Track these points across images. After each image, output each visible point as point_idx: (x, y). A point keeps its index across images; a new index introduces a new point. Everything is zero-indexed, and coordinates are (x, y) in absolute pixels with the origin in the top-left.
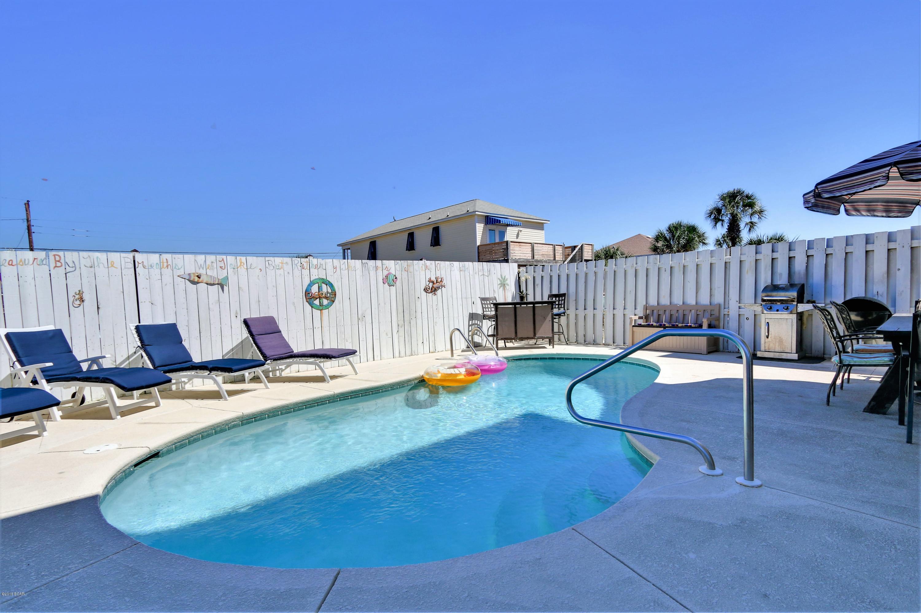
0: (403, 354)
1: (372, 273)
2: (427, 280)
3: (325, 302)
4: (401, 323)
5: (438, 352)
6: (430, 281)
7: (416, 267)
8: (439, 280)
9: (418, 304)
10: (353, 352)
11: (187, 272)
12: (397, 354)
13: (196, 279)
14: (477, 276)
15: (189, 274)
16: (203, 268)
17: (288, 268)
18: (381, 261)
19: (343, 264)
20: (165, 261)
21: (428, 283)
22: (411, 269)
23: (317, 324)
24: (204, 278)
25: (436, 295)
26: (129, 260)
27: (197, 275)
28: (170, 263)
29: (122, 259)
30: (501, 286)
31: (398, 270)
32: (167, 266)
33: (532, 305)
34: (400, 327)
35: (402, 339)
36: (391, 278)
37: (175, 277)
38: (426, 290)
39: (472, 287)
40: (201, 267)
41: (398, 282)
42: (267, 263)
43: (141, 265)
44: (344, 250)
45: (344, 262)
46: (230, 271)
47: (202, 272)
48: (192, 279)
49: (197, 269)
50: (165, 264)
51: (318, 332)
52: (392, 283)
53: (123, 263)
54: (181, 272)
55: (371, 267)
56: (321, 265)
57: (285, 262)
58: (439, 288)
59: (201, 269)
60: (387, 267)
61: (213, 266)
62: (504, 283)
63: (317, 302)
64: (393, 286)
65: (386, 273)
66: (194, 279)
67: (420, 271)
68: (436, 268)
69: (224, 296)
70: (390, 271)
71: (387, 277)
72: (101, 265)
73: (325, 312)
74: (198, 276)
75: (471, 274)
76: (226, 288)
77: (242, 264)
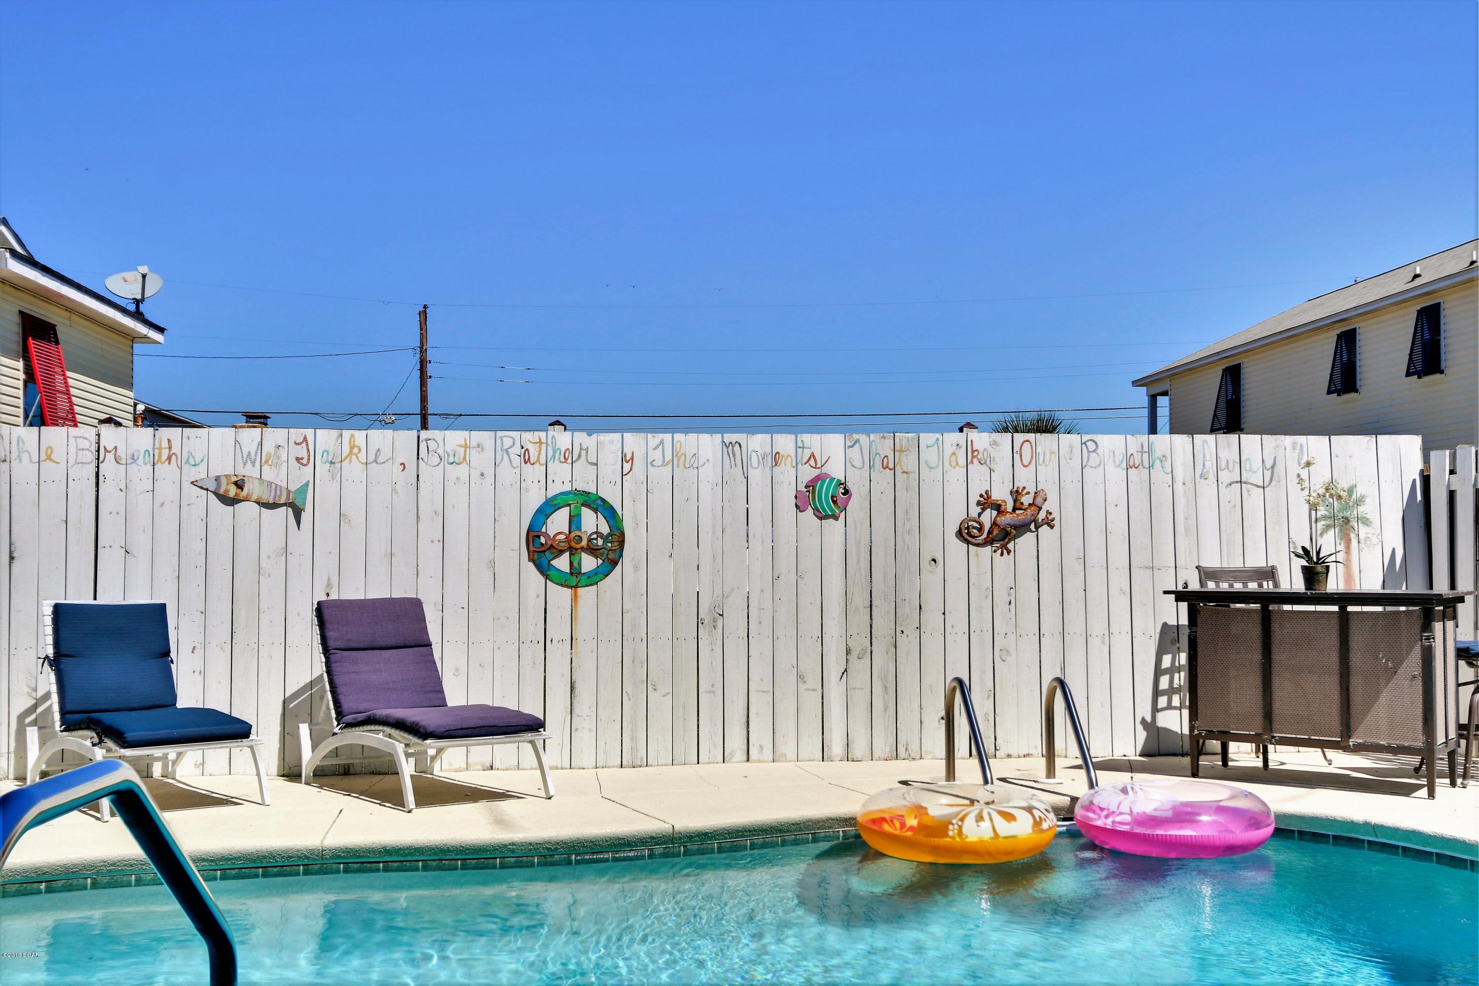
0: (860, 748)
1: (758, 476)
2: (974, 498)
3: (589, 563)
4: (860, 642)
5: (1009, 756)
6: (986, 502)
7: (929, 455)
8: (1026, 500)
9: (933, 578)
10: (534, 725)
11: (213, 473)
12: (837, 747)
13: (233, 491)
14: (1207, 490)
15: (218, 479)
16: (253, 463)
17: (481, 460)
18: (793, 437)
19: (655, 449)
20: (165, 444)
21: (975, 511)
22: (909, 462)
23: (559, 629)
24: (253, 489)
25: (1009, 552)
26: (86, 444)
27: (234, 479)
28: (176, 449)
29: (72, 440)
30: (1328, 527)
31: (858, 463)
32: (169, 458)
33: (1335, 608)
34: (853, 657)
35: (860, 699)
36: (825, 490)
37: (186, 485)
38: (965, 534)
39: (1180, 528)
40: (249, 459)
41: (855, 505)
42: (423, 446)
43: (110, 456)
44: (1153, 399)
45: (662, 442)
46: (322, 469)
47: (250, 471)
48: (222, 492)
49: (240, 464)
50: (165, 453)
51: (559, 655)
52: (828, 506)
53: (72, 450)
54: (199, 473)
55: (754, 455)
56: (583, 453)
57: (474, 444)
58: (1021, 528)
59: (249, 464)
60: (813, 455)
61: (279, 457)
62: (1347, 514)
63: (562, 563)
64: (836, 518)
65: (807, 474)
66: (227, 491)
67: (947, 467)
68: (1017, 457)
69: (301, 539)
70: (825, 470)
71: (811, 485)
72: (25, 457)
73: (587, 594)
74: (236, 483)
75: (1179, 477)
76: (306, 516)
77: (356, 450)
